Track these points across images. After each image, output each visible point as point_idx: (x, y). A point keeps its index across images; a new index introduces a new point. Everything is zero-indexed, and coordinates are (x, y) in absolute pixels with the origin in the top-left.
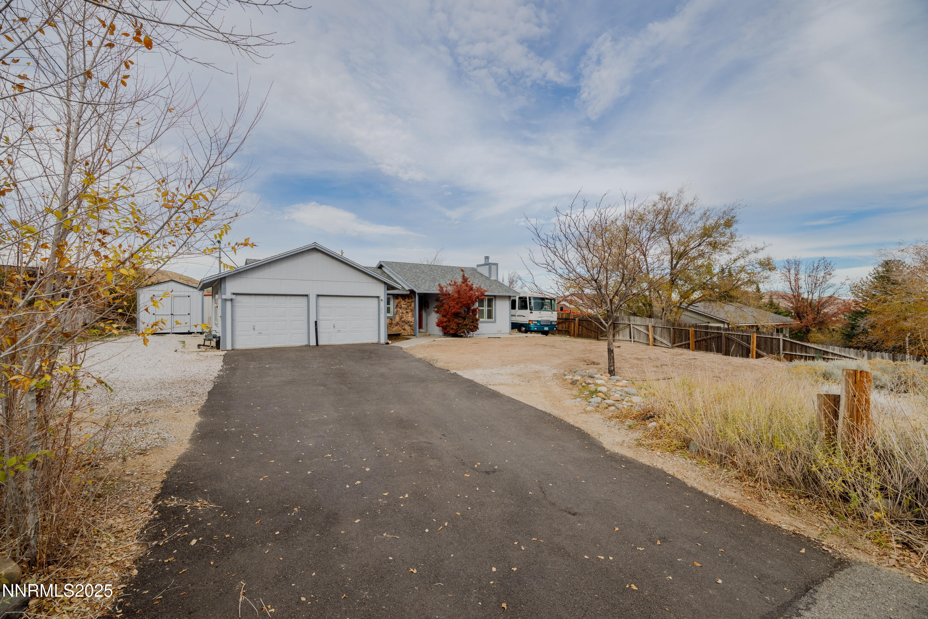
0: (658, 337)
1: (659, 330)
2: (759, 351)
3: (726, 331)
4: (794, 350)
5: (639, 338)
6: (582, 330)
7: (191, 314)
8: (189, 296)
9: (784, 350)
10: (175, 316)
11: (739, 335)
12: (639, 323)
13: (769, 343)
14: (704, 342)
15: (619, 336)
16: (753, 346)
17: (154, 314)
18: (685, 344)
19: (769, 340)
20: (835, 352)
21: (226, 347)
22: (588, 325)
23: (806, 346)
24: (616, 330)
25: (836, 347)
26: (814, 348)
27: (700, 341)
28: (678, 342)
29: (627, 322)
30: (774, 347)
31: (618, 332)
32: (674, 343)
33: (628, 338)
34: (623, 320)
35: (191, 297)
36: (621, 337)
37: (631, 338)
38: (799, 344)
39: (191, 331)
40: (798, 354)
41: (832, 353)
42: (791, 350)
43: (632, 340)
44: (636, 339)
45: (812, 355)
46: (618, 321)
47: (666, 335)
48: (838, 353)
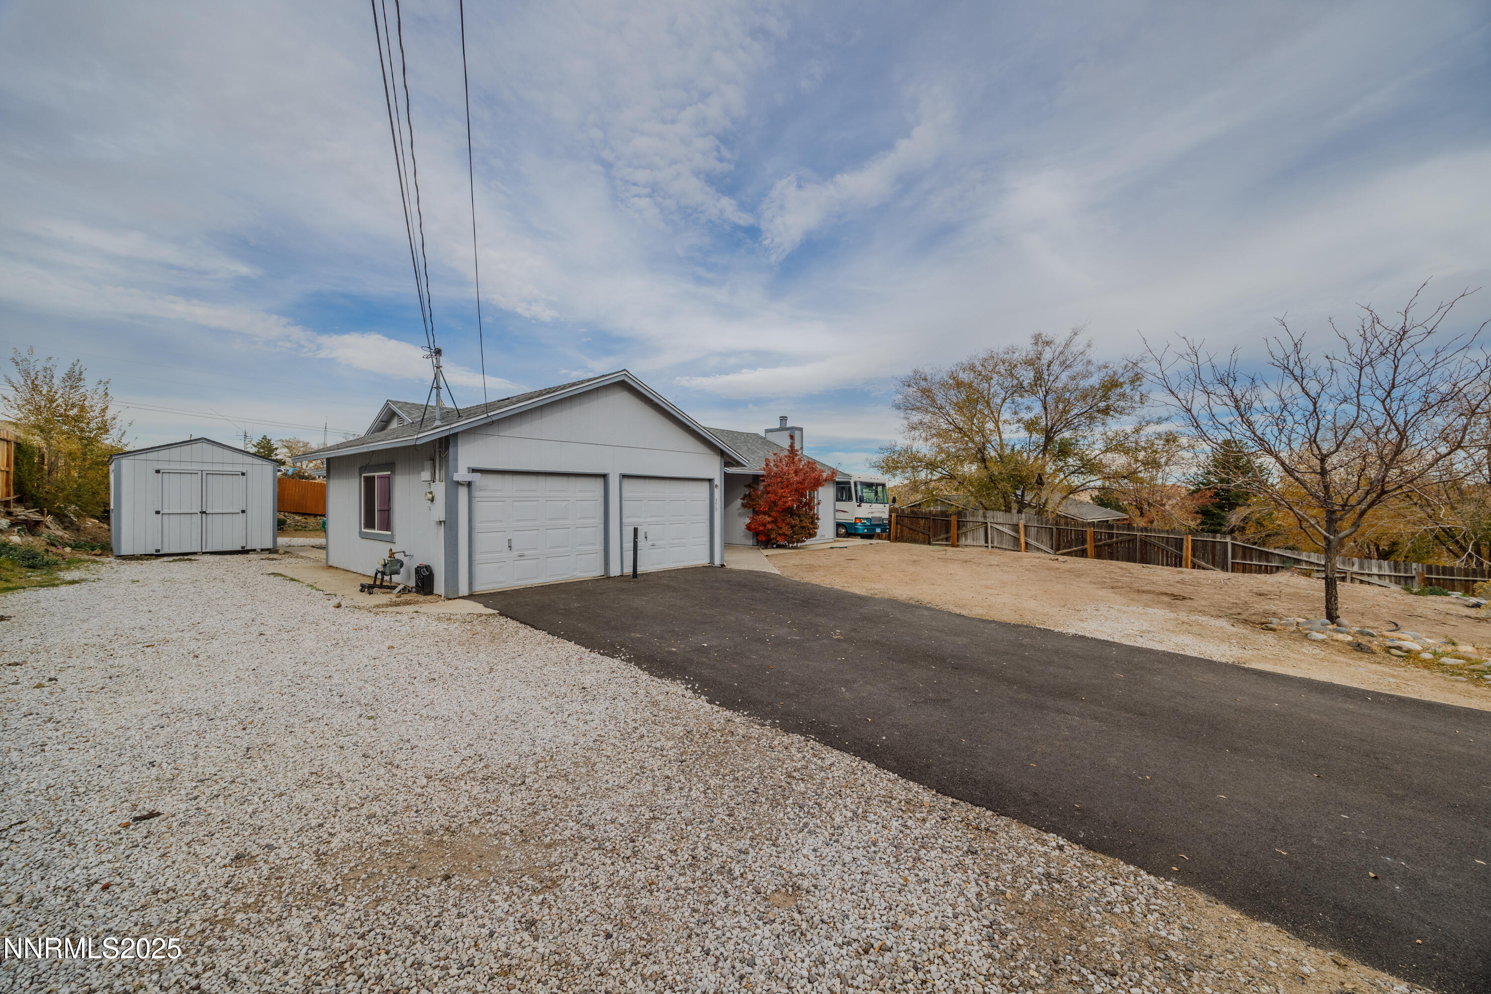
0: (1032, 542)
1: (1033, 531)
2: (1196, 560)
3: (1142, 531)
4: (1248, 557)
5: (1001, 542)
6: (902, 531)
7: (249, 512)
8: (243, 474)
9: (1233, 558)
10: (210, 517)
11: (1163, 537)
12: (1001, 521)
13: (1209, 548)
14: (1106, 548)
15: (966, 539)
16: (1187, 552)
17: (158, 512)
18: (1075, 551)
19: (1210, 544)
20: (1311, 560)
21: (457, 591)
22: (912, 524)
23: (1267, 552)
24: (960, 532)
25: (1312, 554)
26: (1278, 555)
27: (1101, 546)
28: (1065, 548)
29: (981, 519)
30: (1218, 553)
31: (965, 534)
32: (1058, 549)
33: (983, 543)
34: (973, 516)
35: (249, 475)
36: (969, 541)
37: (987, 542)
38: (1256, 549)
39: (248, 548)
40: (1254, 563)
41: (1307, 562)
42: (1244, 558)
43: (990, 545)
44: (996, 544)
45: (1276, 564)
46: (965, 516)
47: (1046, 538)
48: (1316, 561)
